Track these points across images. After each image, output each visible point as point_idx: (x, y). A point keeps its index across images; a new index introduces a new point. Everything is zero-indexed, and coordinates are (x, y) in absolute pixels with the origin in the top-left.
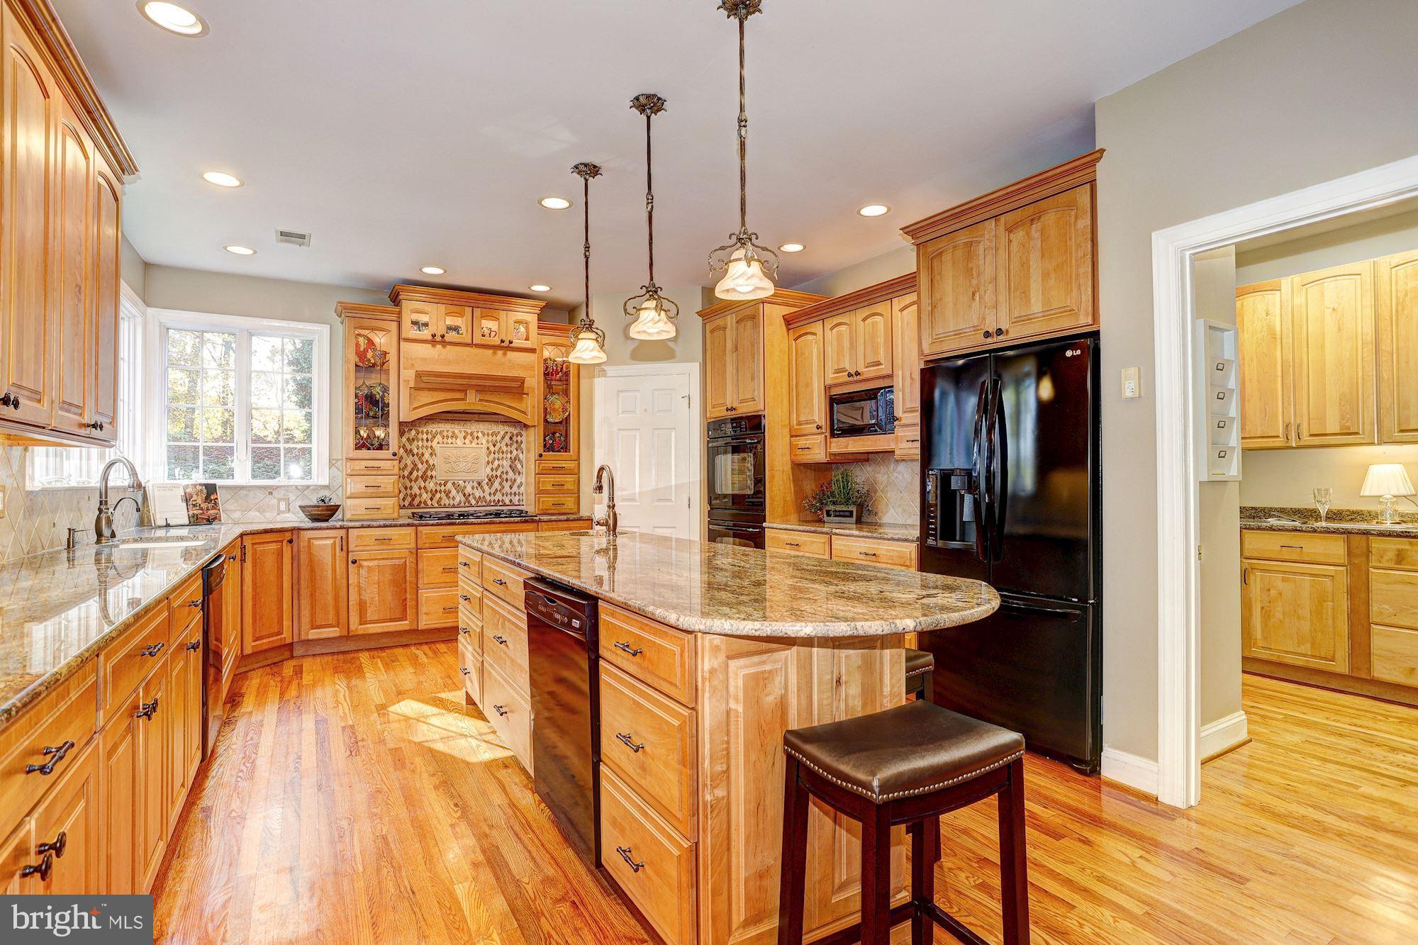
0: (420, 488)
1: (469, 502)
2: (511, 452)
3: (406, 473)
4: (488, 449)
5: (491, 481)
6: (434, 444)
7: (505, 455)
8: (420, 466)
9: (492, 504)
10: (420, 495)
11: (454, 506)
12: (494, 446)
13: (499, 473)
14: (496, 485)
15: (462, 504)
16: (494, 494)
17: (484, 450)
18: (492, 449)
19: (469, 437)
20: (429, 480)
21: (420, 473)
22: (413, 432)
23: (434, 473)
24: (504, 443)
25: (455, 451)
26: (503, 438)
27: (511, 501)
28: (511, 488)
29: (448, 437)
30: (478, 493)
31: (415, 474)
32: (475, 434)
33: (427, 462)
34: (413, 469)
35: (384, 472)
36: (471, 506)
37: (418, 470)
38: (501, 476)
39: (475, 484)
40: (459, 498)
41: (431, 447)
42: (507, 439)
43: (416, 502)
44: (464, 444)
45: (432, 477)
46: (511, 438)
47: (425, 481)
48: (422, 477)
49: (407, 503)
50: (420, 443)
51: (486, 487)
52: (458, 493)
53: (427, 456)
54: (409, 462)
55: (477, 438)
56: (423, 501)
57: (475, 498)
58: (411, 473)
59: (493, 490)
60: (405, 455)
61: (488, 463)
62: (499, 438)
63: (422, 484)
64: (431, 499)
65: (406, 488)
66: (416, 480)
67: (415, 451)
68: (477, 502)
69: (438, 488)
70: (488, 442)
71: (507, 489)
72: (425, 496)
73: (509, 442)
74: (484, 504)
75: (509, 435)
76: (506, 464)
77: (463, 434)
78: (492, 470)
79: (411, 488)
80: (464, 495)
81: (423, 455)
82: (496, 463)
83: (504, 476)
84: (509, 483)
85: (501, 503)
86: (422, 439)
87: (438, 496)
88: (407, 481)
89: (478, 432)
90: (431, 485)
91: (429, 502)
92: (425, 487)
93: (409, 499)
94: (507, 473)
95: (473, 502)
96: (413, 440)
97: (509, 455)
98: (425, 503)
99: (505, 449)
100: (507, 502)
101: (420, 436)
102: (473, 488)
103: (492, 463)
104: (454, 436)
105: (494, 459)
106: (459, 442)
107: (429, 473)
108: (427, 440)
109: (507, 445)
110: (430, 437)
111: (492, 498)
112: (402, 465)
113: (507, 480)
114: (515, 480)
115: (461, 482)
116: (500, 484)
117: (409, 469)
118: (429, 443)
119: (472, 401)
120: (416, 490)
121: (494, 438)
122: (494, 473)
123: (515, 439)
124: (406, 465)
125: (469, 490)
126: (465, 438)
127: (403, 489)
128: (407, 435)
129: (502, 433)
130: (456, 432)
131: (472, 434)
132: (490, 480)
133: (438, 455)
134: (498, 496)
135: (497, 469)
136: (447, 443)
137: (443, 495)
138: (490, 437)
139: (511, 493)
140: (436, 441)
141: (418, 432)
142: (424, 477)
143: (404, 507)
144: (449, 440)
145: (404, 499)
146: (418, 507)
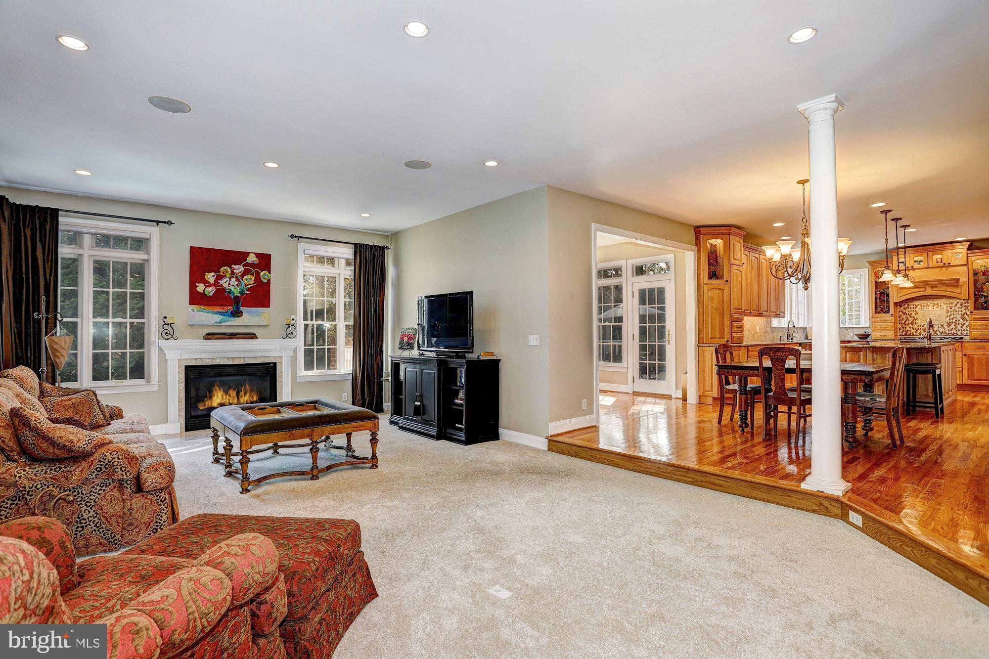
0: (910, 328)
2: (961, 311)
3: (903, 322)
4: (947, 310)
6: (917, 309)
7: (957, 313)
8: (910, 319)
9: (950, 334)
10: (910, 331)
12: (951, 308)
13: (954, 321)
14: (952, 326)
16: (951, 330)
17: (945, 311)
18: (950, 310)
19: (936, 305)
20: (914, 324)
21: (910, 322)
22: (906, 305)
23: (917, 321)
24: (957, 307)
25: (928, 312)
30: (941, 330)
31: (907, 322)
32: (939, 304)
33: (914, 317)
36: (938, 335)
39: (940, 326)
41: (915, 311)
43: (908, 333)
44: (933, 308)
46: (961, 305)
49: (903, 334)
50: (910, 310)
51: (946, 327)
53: (913, 314)
54: (904, 317)
55: (941, 305)
57: (940, 332)
58: (905, 322)
59: (950, 328)
60: (902, 315)
61: (947, 316)
62: (954, 305)
63: (911, 326)
64: (916, 332)
65: (903, 328)
66: (908, 324)
67: (907, 313)
68: (941, 334)
69: (919, 328)
70: (947, 307)
71: (959, 328)
72: (912, 331)
73: (960, 307)
74: (945, 334)
75: (960, 303)
76: (958, 316)
77: (933, 304)
79: (906, 328)
80: (934, 330)
81: (911, 314)
82: (952, 316)
83: (958, 322)
85: (955, 334)
87: (919, 331)
88: (903, 325)
89: (941, 303)
90: (916, 326)
92: (913, 327)
93: (905, 332)
94: (959, 320)
96: (906, 308)
98: (913, 334)
99: (957, 310)
100: (959, 334)
101: (910, 307)
102: (938, 328)
103: (950, 316)
104: (927, 305)
105: (951, 314)
106: (931, 308)
107: (915, 322)
110: (915, 307)
111: (950, 332)
112: (901, 319)
113: (959, 324)
114: (964, 324)
116: (955, 326)
117: (905, 320)
118: (914, 309)
119: (928, 292)
120: (908, 328)
121: (951, 305)
122: (951, 321)
123: (964, 305)
124: (903, 319)
126: (934, 306)
128: (903, 307)
130: (929, 304)
132: (948, 324)
133: (919, 313)
134: (954, 331)
135: (952, 319)
137: (922, 331)
138: (948, 305)
139: (962, 330)
140: (918, 308)
141: (908, 305)
142: (912, 323)
143: (902, 335)
144: (925, 308)
145: (902, 332)
146: (909, 335)
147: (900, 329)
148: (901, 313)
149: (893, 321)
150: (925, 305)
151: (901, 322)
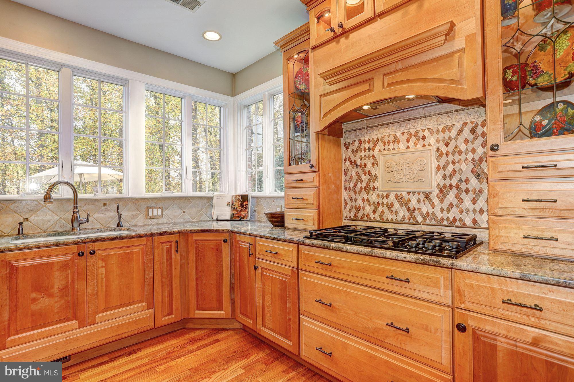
0: (363, 200)
1: (415, 219)
2: (474, 151)
3: (352, 185)
4: (438, 150)
5: (443, 191)
6: (376, 152)
7: (463, 157)
8: (363, 177)
9: (445, 223)
10: (364, 208)
11: (396, 222)
12: (447, 145)
13: (454, 182)
14: (451, 197)
15: (406, 221)
16: (448, 210)
17: (434, 152)
18: (444, 149)
19: (413, 139)
20: (371, 192)
21: (364, 185)
22: (357, 143)
23: (376, 184)
24: (461, 139)
25: (396, 158)
26: (460, 132)
27: (474, 221)
28: (474, 201)
29: (389, 142)
30: (425, 208)
31: (359, 185)
32: (421, 135)
33: (369, 172)
34: (357, 181)
35: (307, 185)
36: (416, 223)
37: (361, 182)
38: (457, 186)
39: (422, 197)
40: (403, 213)
41: (373, 156)
42: (466, 132)
43: (360, 215)
44: (408, 147)
45: (374, 188)
46: (473, 131)
47: (368, 193)
48: (365, 190)
49: (352, 215)
50: (363, 154)
51: (436, 201)
52: (401, 206)
54: (354, 174)
55: (424, 138)
56: (366, 213)
57: (422, 214)
58: (355, 185)
59: (446, 205)
60: (350, 168)
61: (438, 168)
62: (453, 133)
63: (366, 197)
64: (374, 212)
65: (351, 200)
66: (360, 192)
67: (359, 162)
68: (425, 219)
69: (380, 201)
70: (438, 141)
71: (467, 203)
72: (367, 209)
73: (470, 137)
74: (434, 222)
75: (470, 126)
76: (466, 168)
77: (406, 136)
78: (444, 177)
79: (356, 200)
80: (409, 209)
81: (365, 165)
82: (450, 168)
83: (463, 186)
84: (471, 195)
85: (458, 223)
86: (365, 149)
87: (380, 209)
88: (352, 193)
89: (423, 130)
90: (374, 197)
91: (372, 216)
92: (368, 200)
93: (354, 211)
94: (467, 181)
95: (420, 219)
96: (357, 151)
97: (470, 156)
98: (368, 216)
99: (463, 147)
100: (468, 222)
101: (362, 146)
102: (419, 201)
103: (445, 168)
104: (396, 140)
105: (447, 163)
106: (402, 146)
107: (371, 185)
108: (369, 149)
109: (466, 142)
110: (371, 145)
111: (445, 215)
113: (467, 191)
114: (481, 191)
115: (404, 194)
116: (457, 196)
117: (354, 180)
118: (371, 153)
120: (360, 202)
121: (447, 135)
122: (448, 182)
123: (479, 130)
124: (351, 177)
125: (413, 203)
126: (408, 141)
127: (349, 201)
128: (351, 147)
129: (459, 125)
130: (398, 134)
131: (416, 135)
132: (441, 191)
133: (380, 163)
134: (453, 214)
135: (451, 177)
136: (389, 149)
137: (385, 209)
138: (441, 136)
139: (474, 211)
140: (377, 148)
141: (361, 143)
142: (367, 189)
143: (350, 219)
144: (391, 146)
145: (350, 211)
146: (362, 220)
147: (346, 204)
148: (348, 163)
149: (315, 184)
150: (391, 139)
151: (347, 185)
